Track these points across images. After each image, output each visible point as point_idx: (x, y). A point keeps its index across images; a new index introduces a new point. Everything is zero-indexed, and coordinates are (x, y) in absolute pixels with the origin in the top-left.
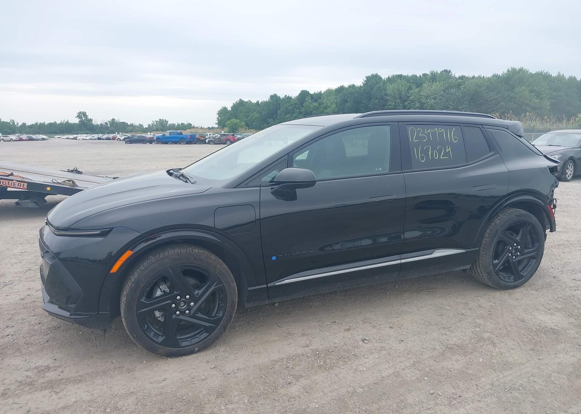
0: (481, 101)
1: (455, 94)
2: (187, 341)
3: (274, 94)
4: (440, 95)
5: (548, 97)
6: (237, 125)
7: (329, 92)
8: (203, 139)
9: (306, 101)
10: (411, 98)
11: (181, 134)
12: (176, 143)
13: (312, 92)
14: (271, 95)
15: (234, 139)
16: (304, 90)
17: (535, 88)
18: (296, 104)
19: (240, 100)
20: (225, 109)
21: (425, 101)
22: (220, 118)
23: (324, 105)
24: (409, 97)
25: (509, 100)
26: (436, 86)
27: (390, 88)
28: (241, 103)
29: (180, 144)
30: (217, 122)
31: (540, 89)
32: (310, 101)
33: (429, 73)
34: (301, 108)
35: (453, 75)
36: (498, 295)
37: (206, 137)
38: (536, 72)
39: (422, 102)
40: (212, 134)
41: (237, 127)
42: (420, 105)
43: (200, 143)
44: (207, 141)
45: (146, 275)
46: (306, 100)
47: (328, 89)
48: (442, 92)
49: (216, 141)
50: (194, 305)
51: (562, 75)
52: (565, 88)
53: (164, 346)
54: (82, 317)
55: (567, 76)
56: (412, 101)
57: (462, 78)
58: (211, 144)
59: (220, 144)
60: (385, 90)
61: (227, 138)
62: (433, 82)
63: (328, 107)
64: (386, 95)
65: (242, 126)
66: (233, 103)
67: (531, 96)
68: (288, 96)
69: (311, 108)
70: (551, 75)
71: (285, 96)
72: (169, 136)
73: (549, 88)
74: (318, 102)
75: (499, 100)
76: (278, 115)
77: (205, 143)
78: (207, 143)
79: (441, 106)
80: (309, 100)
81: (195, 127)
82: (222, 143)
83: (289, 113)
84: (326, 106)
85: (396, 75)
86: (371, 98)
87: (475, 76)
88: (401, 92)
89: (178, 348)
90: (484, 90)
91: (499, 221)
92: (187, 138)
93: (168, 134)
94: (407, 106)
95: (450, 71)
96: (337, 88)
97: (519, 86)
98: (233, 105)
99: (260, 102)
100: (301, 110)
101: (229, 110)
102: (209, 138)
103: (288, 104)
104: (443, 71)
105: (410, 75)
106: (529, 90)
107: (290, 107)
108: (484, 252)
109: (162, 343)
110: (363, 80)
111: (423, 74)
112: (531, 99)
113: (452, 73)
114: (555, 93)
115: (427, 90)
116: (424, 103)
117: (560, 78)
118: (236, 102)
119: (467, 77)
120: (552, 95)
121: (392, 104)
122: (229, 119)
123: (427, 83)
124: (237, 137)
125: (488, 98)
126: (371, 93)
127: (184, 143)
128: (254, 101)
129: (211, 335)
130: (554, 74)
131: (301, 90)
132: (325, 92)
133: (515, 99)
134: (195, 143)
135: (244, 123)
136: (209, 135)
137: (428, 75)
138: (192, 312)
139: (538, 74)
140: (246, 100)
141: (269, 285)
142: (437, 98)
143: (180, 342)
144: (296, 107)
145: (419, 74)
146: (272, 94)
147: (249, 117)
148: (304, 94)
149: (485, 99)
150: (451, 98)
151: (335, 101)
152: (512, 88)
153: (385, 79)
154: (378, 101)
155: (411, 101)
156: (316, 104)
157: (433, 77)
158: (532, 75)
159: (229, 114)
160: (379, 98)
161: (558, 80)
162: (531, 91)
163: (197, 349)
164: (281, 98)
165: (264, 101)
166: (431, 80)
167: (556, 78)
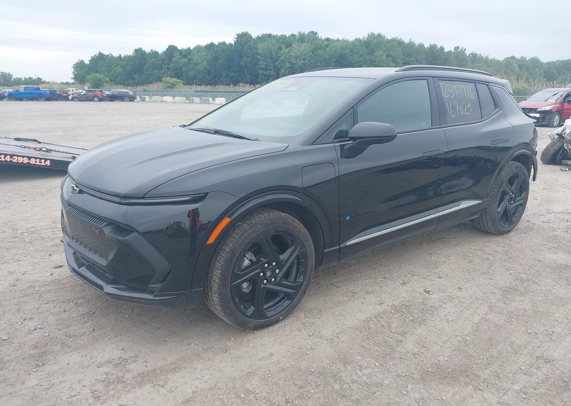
0: (346, 63)
1: (323, 56)
2: (272, 310)
3: (139, 48)
4: (309, 56)
5: (402, 62)
6: (100, 80)
7: (198, 48)
8: (65, 95)
9: (175, 57)
10: (282, 58)
11: (39, 89)
12: (32, 99)
13: (180, 48)
14: (135, 49)
15: (102, 96)
16: (171, 45)
17: (391, 53)
18: (164, 60)
19: (100, 53)
20: (82, 62)
21: (295, 61)
22: (76, 72)
23: (194, 61)
24: (279, 57)
25: (370, 63)
26: (304, 47)
27: (261, 47)
28: (101, 56)
29: (38, 100)
30: (73, 76)
31: (396, 54)
32: (179, 57)
33: (297, 34)
34: (170, 63)
35: (320, 37)
36: (499, 239)
37: (69, 93)
38: (391, 38)
39: (293, 62)
40: (75, 90)
41: (101, 82)
42: (290, 65)
43: (62, 100)
44: (70, 97)
45: (241, 243)
46: (175, 55)
47: (197, 45)
48: (311, 53)
49: (81, 97)
50: (279, 272)
51: (412, 42)
52: (415, 54)
53: (253, 319)
54: (171, 297)
55: (417, 43)
56: (283, 61)
57: (327, 40)
58: (76, 101)
59: (86, 101)
60: (256, 49)
61: (94, 95)
62: (302, 42)
63: (199, 64)
64: (258, 54)
65: (106, 82)
66: (92, 56)
67: (388, 60)
68: (155, 51)
69: (180, 64)
70: (404, 41)
71: (151, 51)
72: (24, 91)
73: (402, 54)
74: (187, 58)
75: (361, 63)
76: (144, 71)
77: (68, 100)
78: (70, 100)
79: (309, 67)
80: (177, 56)
81: (46, 82)
82: (89, 99)
83: (157, 68)
84: (196, 63)
85: (266, 35)
86: (242, 57)
87: (339, 39)
88: (272, 51)
89: (264, 319)
90: (349, 53)
91: (504, 173)
92: (46, 94)
93: (23, 89)
94: (278, 66)
95: (316, 33)
96: (207, 44)
97: (378, 51)
98: (91, 58)
99: (123, 56)
100: (170, 66)
101: (87, 64)
102: (73, 94)
103: (154, 60)
104: (310, 32)
105: (279, 34)
106: (386, 55)
107: (158, 62)
108: (492, 202)
109: (252, 316)
110: (234, 37)
111: (291, 35)
112: (388, 63)
113: (318, 35)
114: (407, 59)
115: (296, 51)
116: (295, 64)
117: (411, 45)
118: (95, 55)
119: (332, 39)
120: (406, 60)
121: (263, 63)
122: (88, 73)
123: (296, 43)
124: (105, 93)
125: (352, 61)
126: (242, 51)
127: (43, 100)
128: (116, 54)
129: (294, 302)
130: (406, 41)
131: (169, 45)
132: (194, 48)
133: (375, 62)
134: (56, 100)
135: (108, 79)
136: (71, 91)
137: (296, 35)
138: (278, 279)
139: (393, 40)
140: (106, 53)
141: (342, 246)
142: (306, 59)
143: (265, 312)
144: (164, 63)
145: (288, 34)
146: (137, 48)
147: (111, 71)
148: (172, 49)
149: (349, 61)
150: (319, 60)
151: (206, 58)
152: (372, 52)
153: (256, 38)
154: (250, 60)
155: (281, 61)
156: (185, 60)
157: (302, 38)
158: (389, 41)
159: (87, 68)
160: (250, 57)
161: (410, 46)
162: (388, 56)
163: (281, 318)
164: (147, 52)
165: (127, 55)
166: (300, 41)
167: (408, 45)
